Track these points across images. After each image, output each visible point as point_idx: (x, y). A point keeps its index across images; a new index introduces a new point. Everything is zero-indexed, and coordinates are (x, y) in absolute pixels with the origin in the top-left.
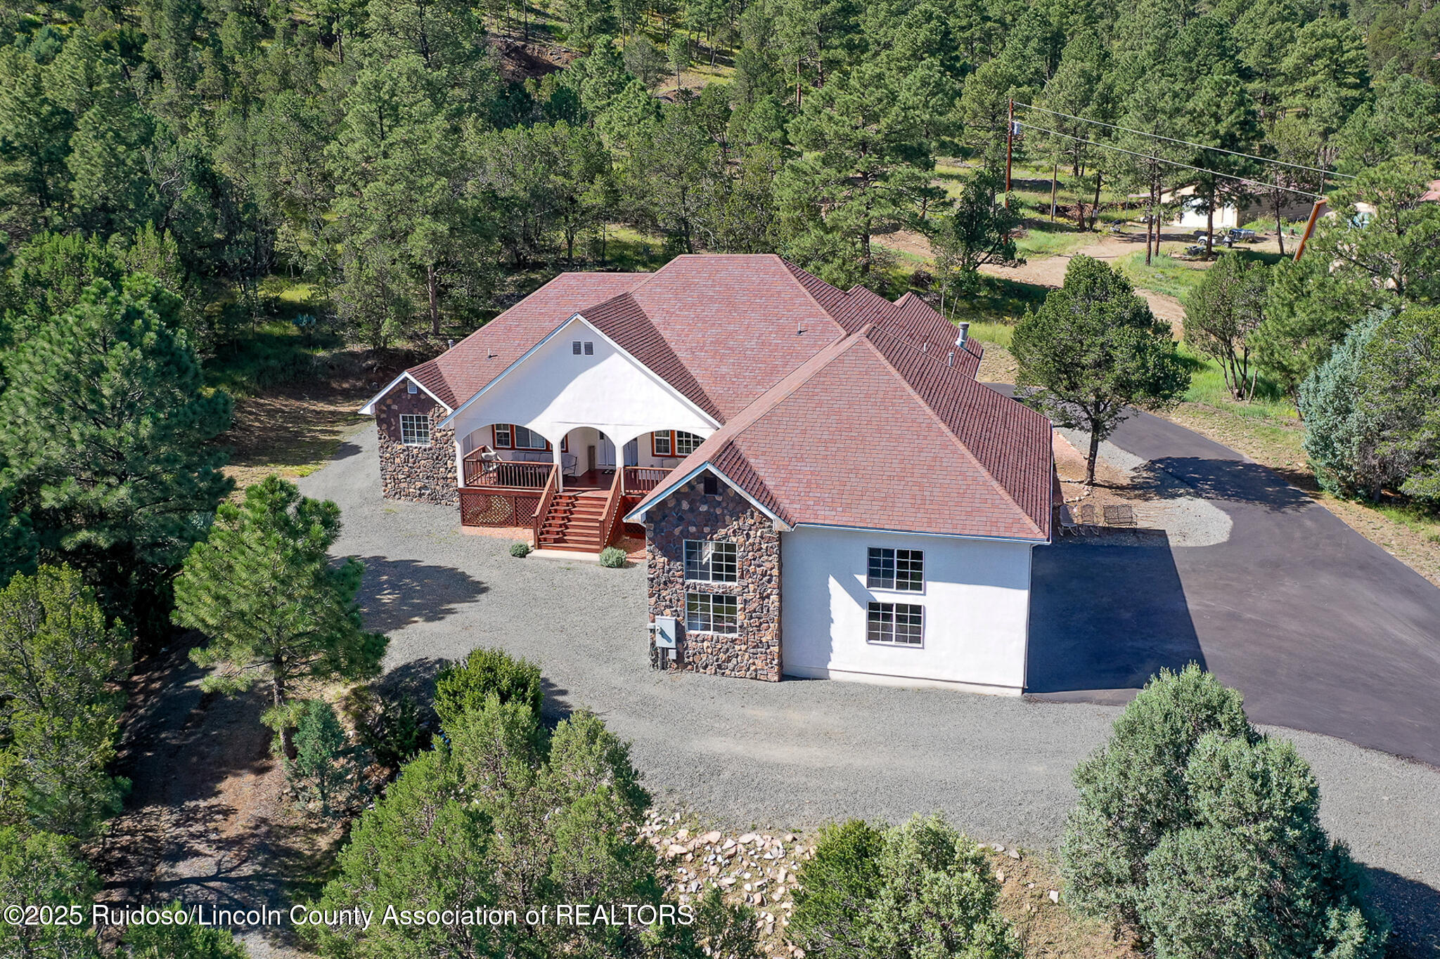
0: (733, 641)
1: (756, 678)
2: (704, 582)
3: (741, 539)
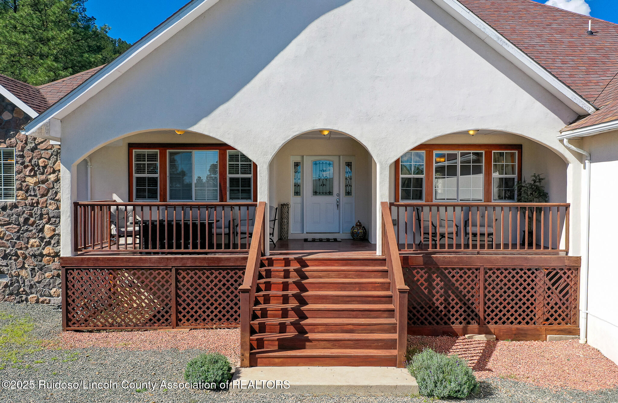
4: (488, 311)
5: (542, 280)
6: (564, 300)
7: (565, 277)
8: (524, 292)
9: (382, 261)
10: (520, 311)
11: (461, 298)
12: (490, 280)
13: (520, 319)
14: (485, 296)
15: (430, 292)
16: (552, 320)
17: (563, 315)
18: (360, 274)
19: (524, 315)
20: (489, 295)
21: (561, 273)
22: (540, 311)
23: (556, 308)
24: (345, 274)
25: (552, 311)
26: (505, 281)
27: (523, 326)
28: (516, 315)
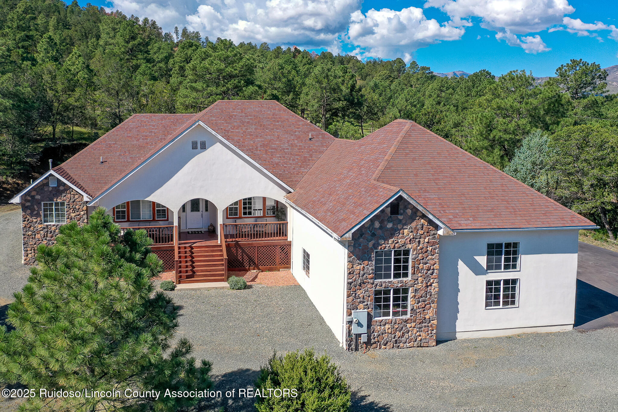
0: (406, 321)
1: (421, 347)
2: (387, 280)
3: (414, 245)
4: (259, 262)
5: (278, 250)
6: (286, 256)
7: (286, 248)
8: (272, 254)
9: (220, 246)
10: (270, 261)
11: (249, 258)
12: (259, 251)
13: (270, 264)
14: (258, 256)
15: (237, 254)
16: (282, 263)
17: (286, 262)
18: (213, 251)
19: (272, 262)
20: (259, 256)
21: (285, 247)
22: (278, 260)
23: (283, 259)
24: (207, 251)
25: (282, 261)
26: (265, 250)
27: (272, 266)
28: (269, 262)
